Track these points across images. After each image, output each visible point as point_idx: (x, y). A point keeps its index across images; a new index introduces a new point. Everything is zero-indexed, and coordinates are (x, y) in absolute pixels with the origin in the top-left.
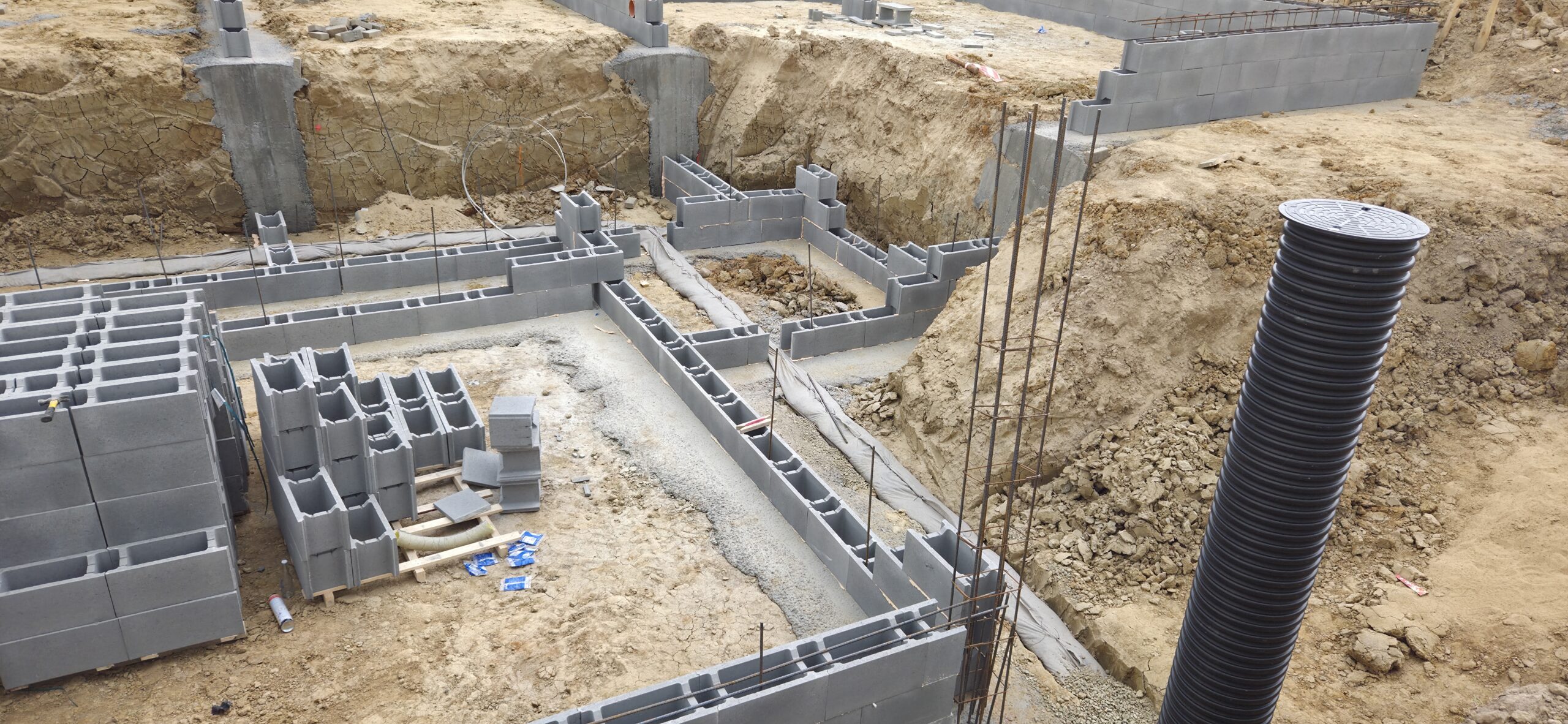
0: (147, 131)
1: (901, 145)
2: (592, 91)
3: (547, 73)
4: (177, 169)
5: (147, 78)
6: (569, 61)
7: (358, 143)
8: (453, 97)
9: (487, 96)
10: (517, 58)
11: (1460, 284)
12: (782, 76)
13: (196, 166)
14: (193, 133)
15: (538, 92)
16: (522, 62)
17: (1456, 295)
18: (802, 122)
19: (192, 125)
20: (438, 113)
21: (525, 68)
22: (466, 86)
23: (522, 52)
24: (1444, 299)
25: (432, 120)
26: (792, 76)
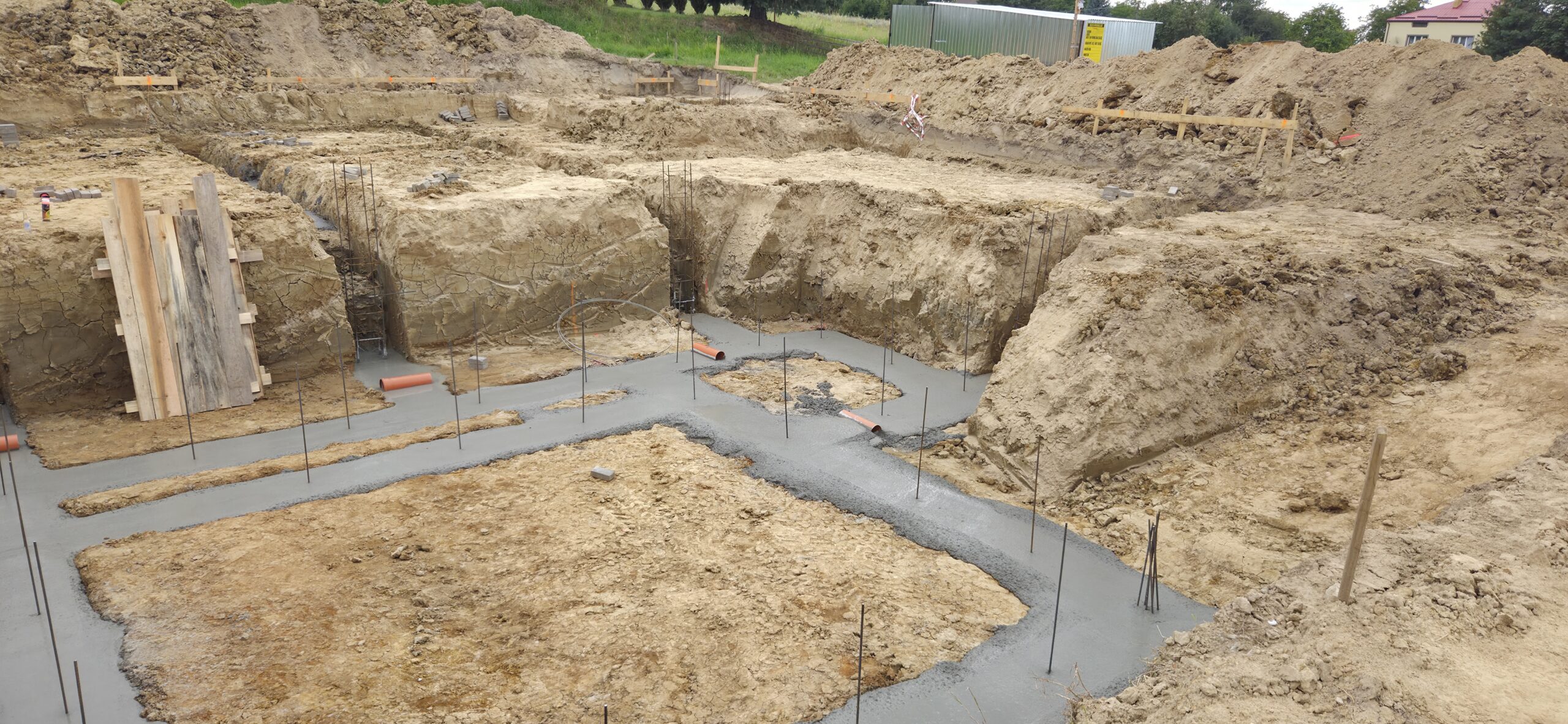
0: (279, 287)
1: (888, 260)
2: (626, 234)
3: (593, 222)
4: (302, 317)
5: (283, 241)
6: (609, 210)
7: (447, 288)
8: (522, 244)
9: (548, 242)
10: (568, 210)
11: (1349, 311)
12: (777, 214)
13: (316, 314)
14: (316, 286)
15: (586, 237)
16: (573, 213)
17: (1348, 320)
18: (794, 249)
19: (316, 279)
20: (510, 259)
21: (576, 218)
22: (531, 235)
23: (572, 205)
24: (1341, 323)
25: (505, 265)
26: (785, 212)
